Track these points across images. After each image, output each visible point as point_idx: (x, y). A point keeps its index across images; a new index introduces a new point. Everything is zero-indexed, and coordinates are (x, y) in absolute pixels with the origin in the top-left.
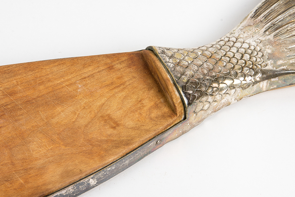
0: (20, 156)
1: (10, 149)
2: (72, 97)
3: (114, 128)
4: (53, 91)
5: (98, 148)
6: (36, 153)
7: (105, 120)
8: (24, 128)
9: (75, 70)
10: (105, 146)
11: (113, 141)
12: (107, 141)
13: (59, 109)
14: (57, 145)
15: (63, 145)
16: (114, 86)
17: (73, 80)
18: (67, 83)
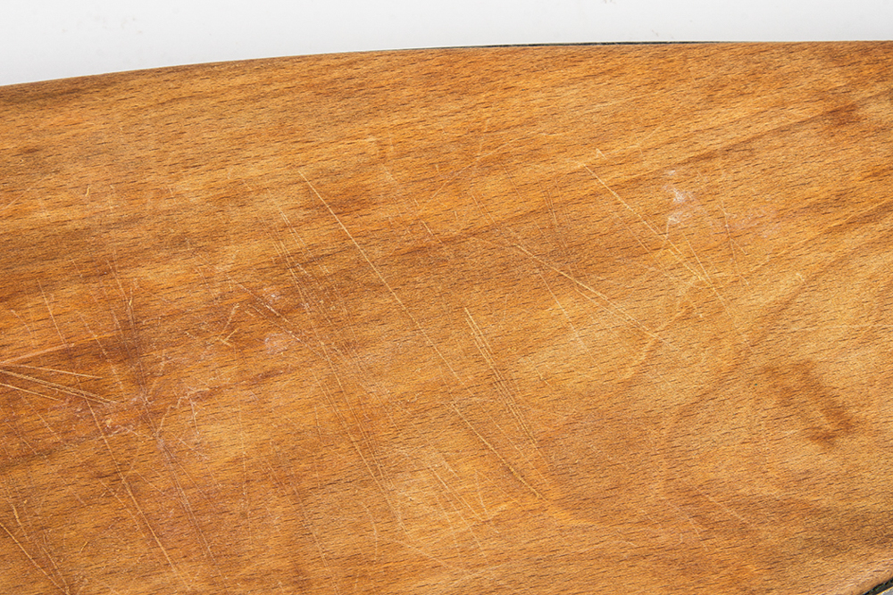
0: (340, 543)
1: (300, 496)
2: (636, 250)
3: (827, 439)
4: (546, 211)
5: (733, 541)
6: (422, 532)
7: (788, 389)
8: (381, 391)
9: (668, 111)
10: (770, 536)
11: (816, 512)
12: (783, 510)
13: (563, 307)
14: (531, 502)
15: (562, 504)
16: (850, 212)
17: (649, 164)
18: (620, 175)
